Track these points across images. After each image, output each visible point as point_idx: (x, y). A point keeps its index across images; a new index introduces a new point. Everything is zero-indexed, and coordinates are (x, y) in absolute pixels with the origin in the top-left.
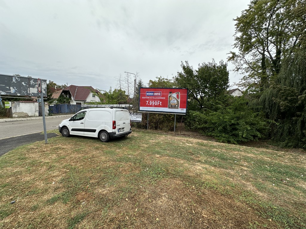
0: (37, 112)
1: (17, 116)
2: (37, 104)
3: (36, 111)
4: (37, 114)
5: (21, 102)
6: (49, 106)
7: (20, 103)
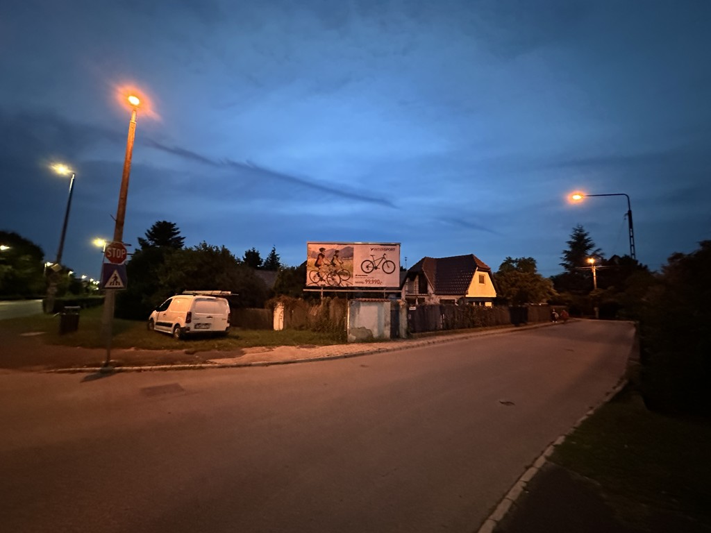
0: (387, 327)
1: (354, 338)
2: (387, 305)
3: (385, 326)
4: (387, 333)
5: (362, 301)
6: (408, 309)
7: (361, 303)
